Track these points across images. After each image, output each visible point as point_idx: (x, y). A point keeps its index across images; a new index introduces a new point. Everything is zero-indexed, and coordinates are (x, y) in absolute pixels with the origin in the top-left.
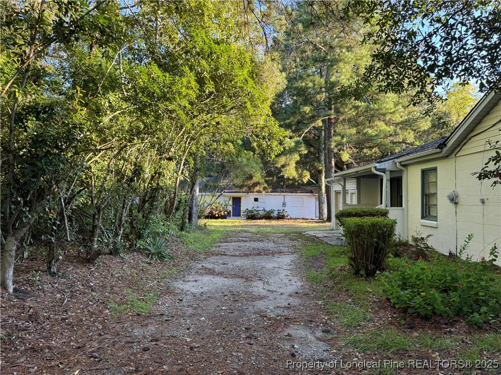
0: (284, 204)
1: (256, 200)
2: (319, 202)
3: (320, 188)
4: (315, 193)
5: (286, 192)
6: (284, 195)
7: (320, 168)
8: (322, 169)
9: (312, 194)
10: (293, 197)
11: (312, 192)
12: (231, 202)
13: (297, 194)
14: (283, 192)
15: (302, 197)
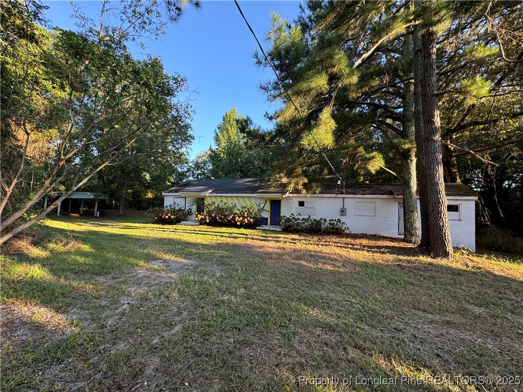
0: (343, 212)
1: (301, 204)
2: (404, 210)
3: (407, 184)
4: (397, 195)
5: (347, 193)
6: (344, 198)
7: (407, 146)
8: (409, 150)
9: (391, 197)
10: (358, 200)
11: (391, 193)
12: (268, 207)
13: (364, 196)
14: (342, 193)
15: (374, 200)
